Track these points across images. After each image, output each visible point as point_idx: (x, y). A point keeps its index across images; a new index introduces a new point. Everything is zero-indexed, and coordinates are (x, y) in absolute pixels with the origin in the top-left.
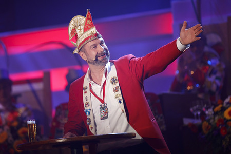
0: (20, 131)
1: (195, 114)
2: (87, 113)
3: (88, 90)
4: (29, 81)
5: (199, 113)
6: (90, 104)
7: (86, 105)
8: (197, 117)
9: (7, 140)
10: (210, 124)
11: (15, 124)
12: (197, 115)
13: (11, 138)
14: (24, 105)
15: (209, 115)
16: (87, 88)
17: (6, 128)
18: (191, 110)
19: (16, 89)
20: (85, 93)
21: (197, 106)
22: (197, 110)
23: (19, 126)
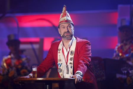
0: (22, 71)
1: (124, 72)
2: (59, 65)
3: (61, 51)
4: (31, 43)
5: (126, 72)
6: (62, 60)
7: (59, 60)
8: (125, 74)
9: (13, 76)
10: (131, 78)
11: (20, 67)
12: (125, 73)
13: (16, 75)
14: (26, 56)
15: (131, 74)
16: (60, 50)
17: (14, 68)
18: (122, 69)
19: (22, 47)
20: (59, 52)
21: (125, 68)
22: (125, 70)
23: (22, 68)
